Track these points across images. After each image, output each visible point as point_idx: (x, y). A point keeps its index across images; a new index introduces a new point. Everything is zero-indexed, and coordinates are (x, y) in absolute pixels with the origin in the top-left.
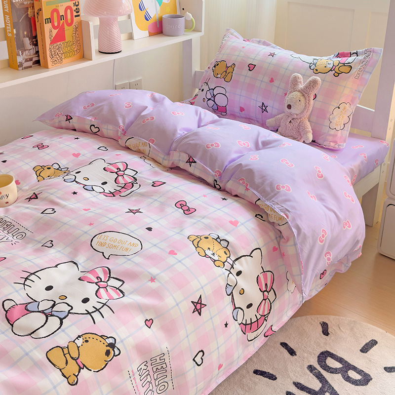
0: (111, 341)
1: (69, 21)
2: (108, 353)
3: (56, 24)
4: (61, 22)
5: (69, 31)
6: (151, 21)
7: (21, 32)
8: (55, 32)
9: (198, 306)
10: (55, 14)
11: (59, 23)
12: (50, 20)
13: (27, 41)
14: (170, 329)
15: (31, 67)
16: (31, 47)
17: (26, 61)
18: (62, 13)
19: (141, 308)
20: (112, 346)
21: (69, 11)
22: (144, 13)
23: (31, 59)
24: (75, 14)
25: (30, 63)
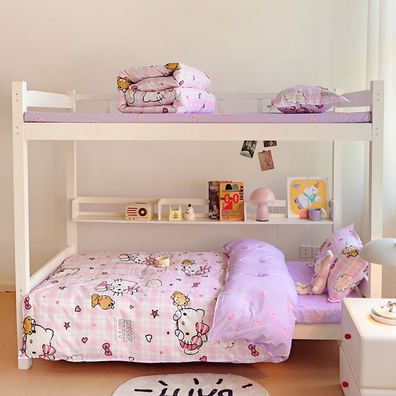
0: (113, 303)
1: (236, 201)
2: (109, 305)
3: (227, 201)
4: (231, 201)
5: (235, 206)
6: (302, 210)
7: (212, 202)
8: (226, 205)
9: (155, 314)
10: (227, 197)
11: (229, 201)
12: (224, 199)
13: (215, 207)
14: (138, 314)
15: (215, 219)
16: (217, 210)
17: (213, 215)
18: (232, 196)
19: (132, 301)
20: (112, 304)
21: (236, 196)
22: (298, 204)
23: (216, 215)
24: (240, 198)
25: (215, 217)
